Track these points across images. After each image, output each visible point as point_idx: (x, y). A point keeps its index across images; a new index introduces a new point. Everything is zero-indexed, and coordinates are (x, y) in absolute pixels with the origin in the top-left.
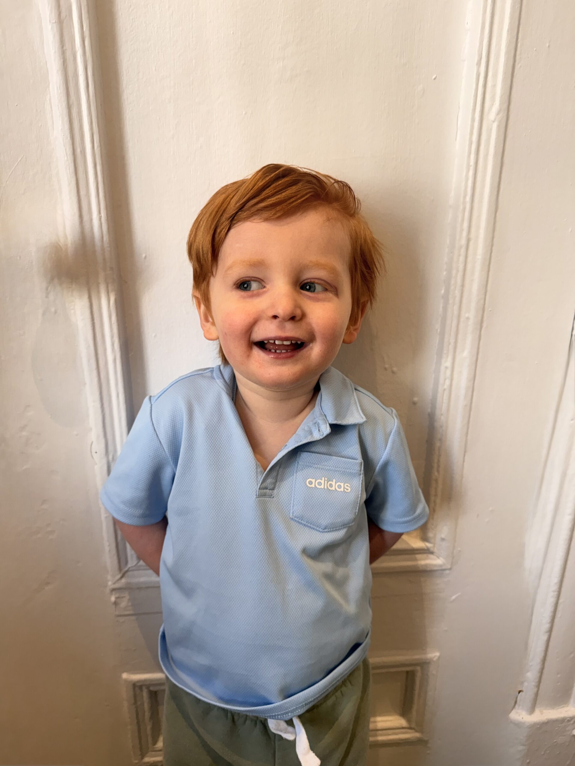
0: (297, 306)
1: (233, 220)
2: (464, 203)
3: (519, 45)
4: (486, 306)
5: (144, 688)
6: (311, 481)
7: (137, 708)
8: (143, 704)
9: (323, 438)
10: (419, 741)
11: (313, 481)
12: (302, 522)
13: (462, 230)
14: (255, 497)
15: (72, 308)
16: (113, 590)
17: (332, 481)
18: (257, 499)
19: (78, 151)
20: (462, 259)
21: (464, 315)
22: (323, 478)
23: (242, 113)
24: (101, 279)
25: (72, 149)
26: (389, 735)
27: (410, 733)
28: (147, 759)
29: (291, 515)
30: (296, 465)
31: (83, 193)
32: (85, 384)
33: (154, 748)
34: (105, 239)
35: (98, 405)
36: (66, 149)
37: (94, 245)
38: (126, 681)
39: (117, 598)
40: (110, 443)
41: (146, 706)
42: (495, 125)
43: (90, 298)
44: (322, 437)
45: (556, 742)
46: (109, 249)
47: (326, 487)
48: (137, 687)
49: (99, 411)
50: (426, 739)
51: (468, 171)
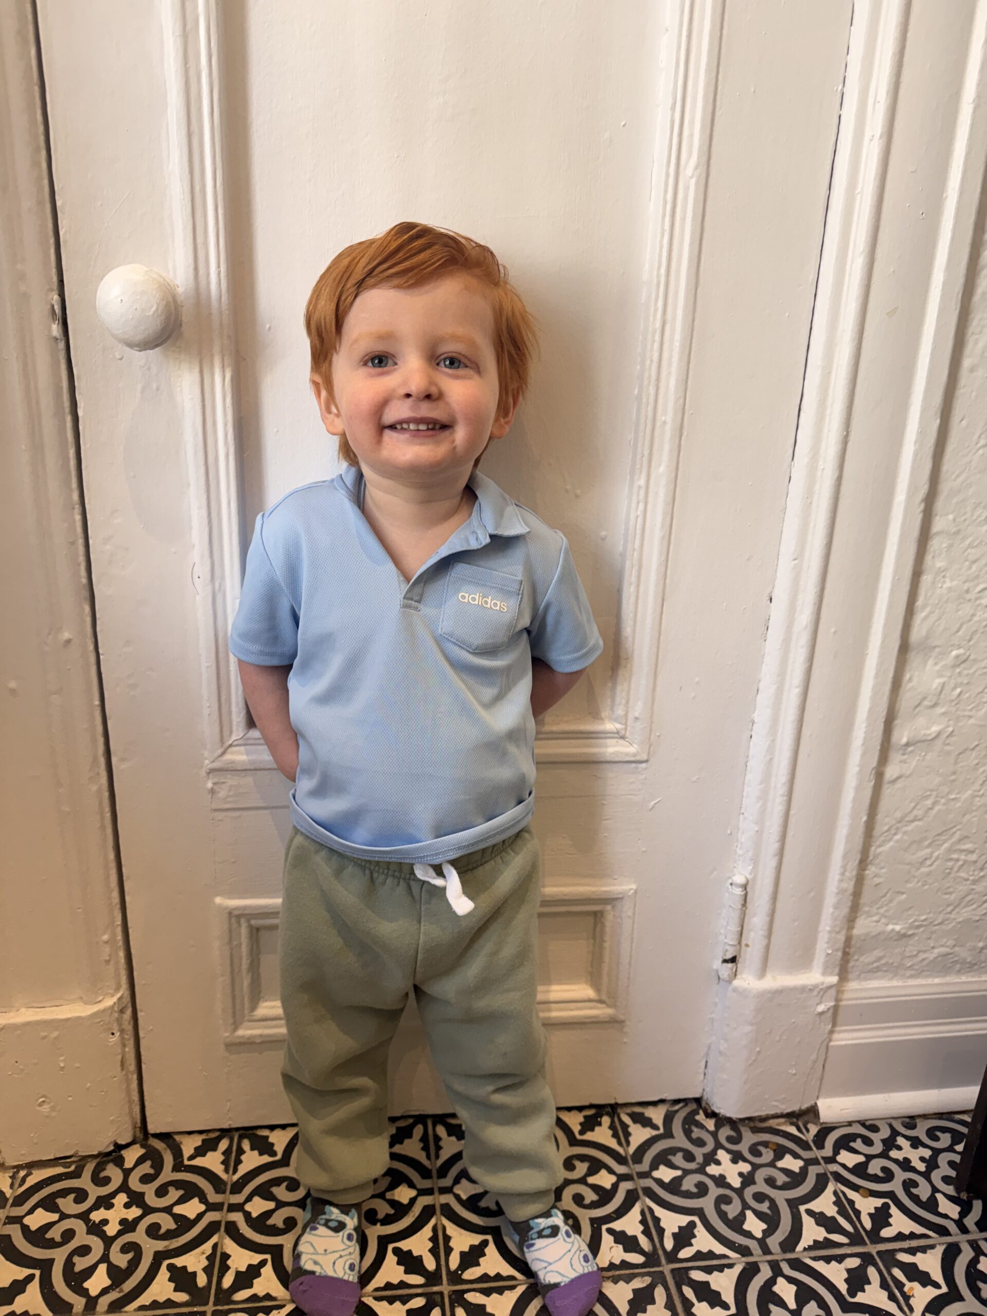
0: (432, 383)
1: (360, 286)
2: (658, 276)
3: (720, 87)
4: (687, 407)
5: (243, 921)
6: (464, 596)
7: (232, 950)
8: (240, 945)
9: (481, 548)
10: (614, 1022)
11: (467, 595)
12: (452, 639)
13: (656, 310)
14: (399, 607)
15: (178, 384)
16: (211, 771)
17: (488, 598)
18: (401, 609)
19: (197, 188)
20: (656, 346)
21: (660, 418)
22: (478, 594)
23: (394, 156)
24: (217, 349)
25: (190, 186)
26: (572, 1010)
27: (598, 1008)
28: (240, 1032)
29: (440, 630)
30: (448, 577)
31: (200, 240)
32: (189, 485)
33: (251, 1016)
34: (223, 299)
35: (204, 512)
36: (182, 186)
37: (209, 305)
38: (220, 908)
39: (215, 784)
40: (217, 567)
41: (245, 949)
42: (693, 181)
43: (201, 372)
44: (479, 547)
45: (794, 1022)
46: (228, 312)
47: (480, 604)
48: (235, 916)
49: (206, 521)
50: (622, 1017)
51: (662, 236)
